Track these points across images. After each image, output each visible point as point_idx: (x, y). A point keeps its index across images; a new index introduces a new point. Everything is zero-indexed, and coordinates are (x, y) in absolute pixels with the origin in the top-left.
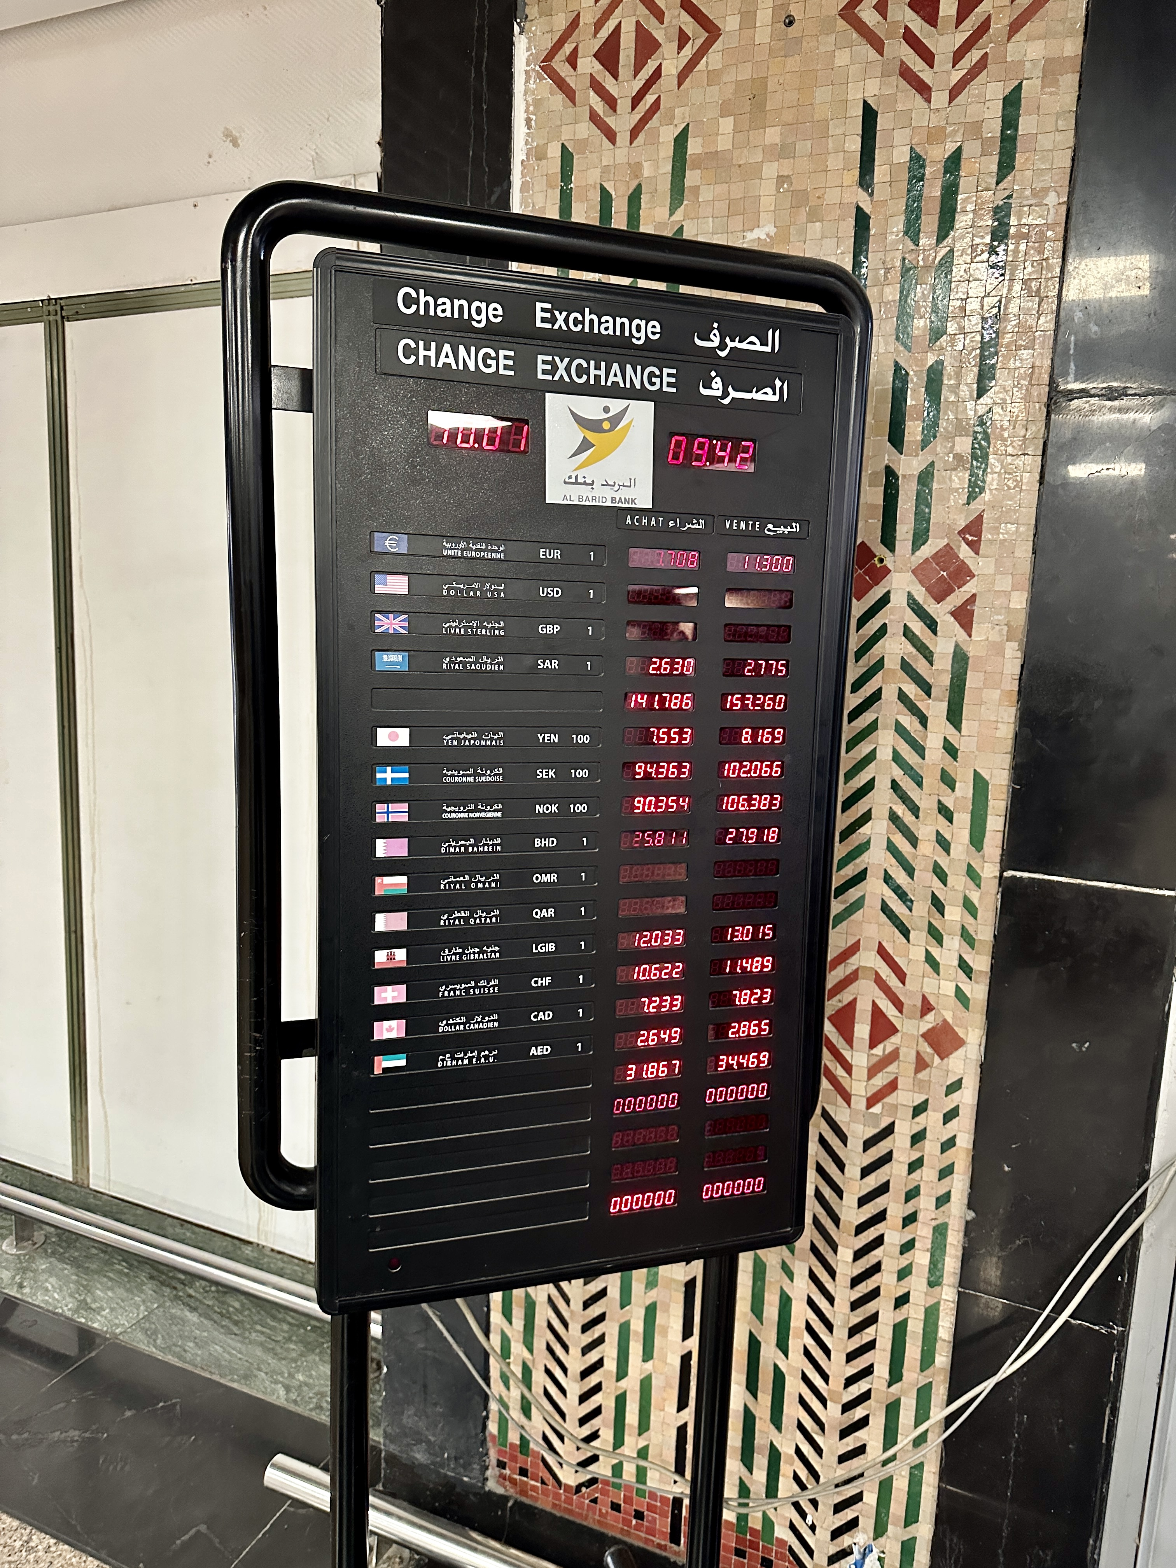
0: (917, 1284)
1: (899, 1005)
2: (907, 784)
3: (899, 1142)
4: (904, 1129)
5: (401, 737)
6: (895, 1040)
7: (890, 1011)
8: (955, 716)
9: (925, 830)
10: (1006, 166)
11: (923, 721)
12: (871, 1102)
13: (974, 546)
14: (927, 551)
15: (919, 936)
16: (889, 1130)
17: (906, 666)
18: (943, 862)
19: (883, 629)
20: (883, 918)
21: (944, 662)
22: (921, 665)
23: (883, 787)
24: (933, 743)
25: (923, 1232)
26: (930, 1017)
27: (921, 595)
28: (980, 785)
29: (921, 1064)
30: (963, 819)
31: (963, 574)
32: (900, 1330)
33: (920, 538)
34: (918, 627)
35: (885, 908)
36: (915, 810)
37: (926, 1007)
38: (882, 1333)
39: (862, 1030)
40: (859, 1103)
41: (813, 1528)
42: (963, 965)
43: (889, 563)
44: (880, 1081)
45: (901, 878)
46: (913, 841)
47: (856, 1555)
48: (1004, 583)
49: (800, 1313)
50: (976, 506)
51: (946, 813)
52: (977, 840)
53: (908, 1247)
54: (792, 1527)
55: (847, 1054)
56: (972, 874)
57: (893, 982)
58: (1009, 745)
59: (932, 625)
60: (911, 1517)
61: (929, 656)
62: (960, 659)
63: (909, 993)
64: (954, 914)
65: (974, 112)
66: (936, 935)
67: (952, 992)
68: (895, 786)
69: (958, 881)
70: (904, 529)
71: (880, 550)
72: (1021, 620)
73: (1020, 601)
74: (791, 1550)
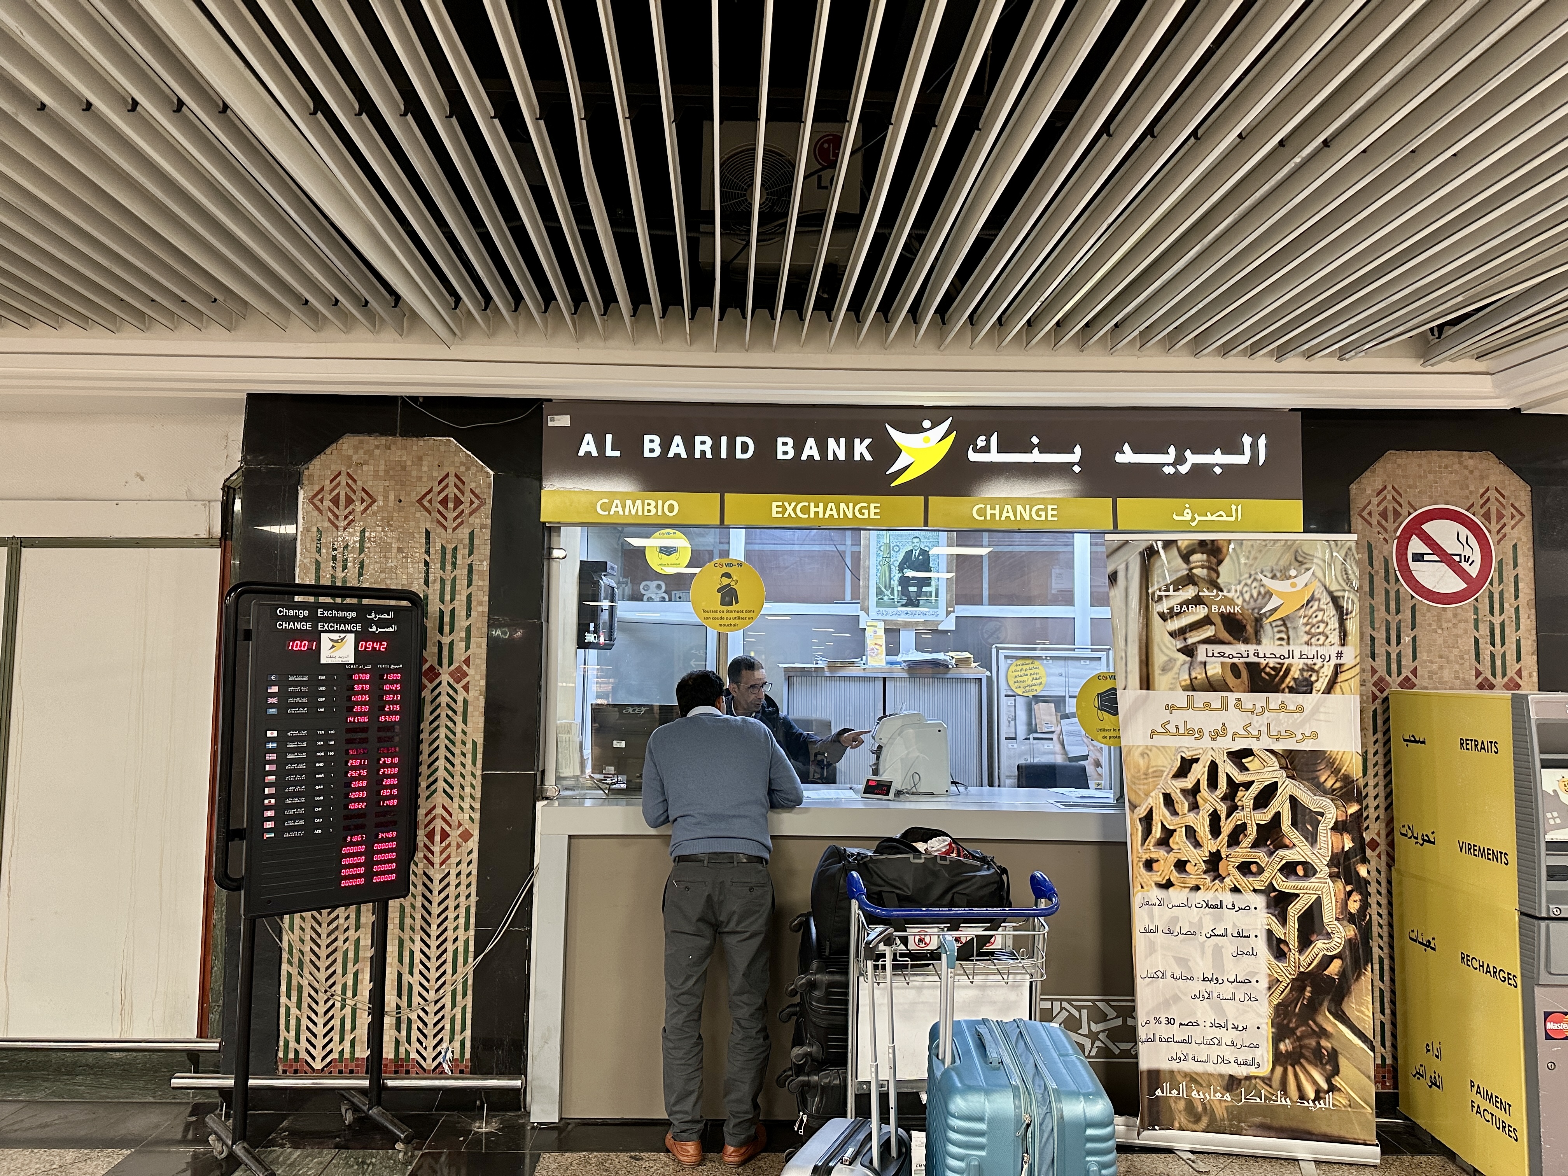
0: (461, 930)
1: (450, 826)
2: (450, 746)
3: (452, 879)
4: (453, 873)
5: (275, 734)
6: (449, 839)
7: (447, 828)
8: (465, 722)
9: (457, 762)
10: (471, 553)
11: (455, 723)
12: (441, 864)
13: (468, 666)
14: (452, 667)
15: (456, 799)
16: (448, 873)
17: (448, 705)
18: (463, 772)
19: (440, 693)
20: (444, 795)
21: (460, 703)
22: (453, 704)
23: (442, 747)
24: (458, 731)
25: (462, 911)
26: (461, 828)
27: (451, 681)
28: (474, 743)
29: (459, 846)
30: (469, 756)
31: (466, 675)
32: (455, 952)
33: (450, 664)
34: (451, 692)
35: (445, 791)
36: (453, 755)
37: (460, 825)
38: (449, 956)
39: (437, 838)
40: (437, 866)
41: (425, 1048)
42: (472, 808)
43: (440, 671)
44: (444, 856)
45: (450, 780)
46: (453, 765)
47: (443, 1054)
48: (478, 677)
49: (418, 956)
50: (469, 652)
51: (464, 755)
52: (474, 763)
53: (457, 917)
54: (418, 1052)
55: (432, 848)
56: (473, 775)
57: (448, 817)
58: (482, 730)
59: (456, 691)
60: (463, 1029)
61: (455, 701)
62: (465, 702)
63: (454, 821)
64: (468, 789)
65: (460, 536)
66: (462, 798)
67: (468, 817)
68: (446, 747)
69: (469, 778)
70: (445, 661)
71: (437, 667)
72: (484, 689)
73: (483, 683)
74: (417, 1062)
